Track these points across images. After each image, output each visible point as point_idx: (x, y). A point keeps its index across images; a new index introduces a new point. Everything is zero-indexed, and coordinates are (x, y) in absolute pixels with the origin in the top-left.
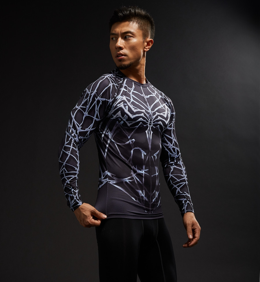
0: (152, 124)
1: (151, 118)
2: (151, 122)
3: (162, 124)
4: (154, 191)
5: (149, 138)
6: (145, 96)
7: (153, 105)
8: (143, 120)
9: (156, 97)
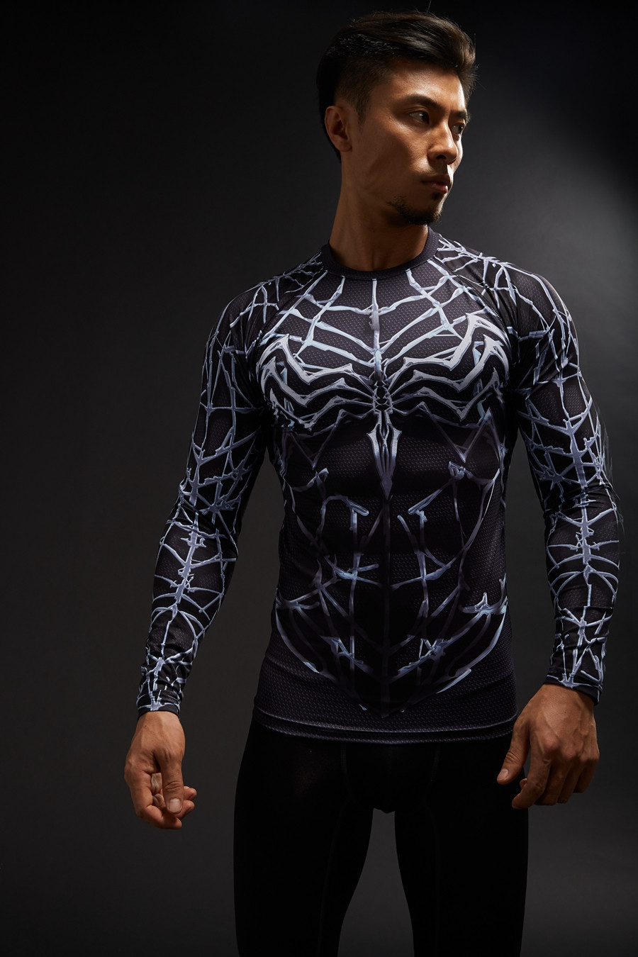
0: (391, 402)
1: (380, 384)
2: (382, 401)
3: (433, 394)
4: (408, 640)
5: (385, 455)
6: (375, 311)
7: (397, 335)
8: (344, 400)
9: (433, 300)
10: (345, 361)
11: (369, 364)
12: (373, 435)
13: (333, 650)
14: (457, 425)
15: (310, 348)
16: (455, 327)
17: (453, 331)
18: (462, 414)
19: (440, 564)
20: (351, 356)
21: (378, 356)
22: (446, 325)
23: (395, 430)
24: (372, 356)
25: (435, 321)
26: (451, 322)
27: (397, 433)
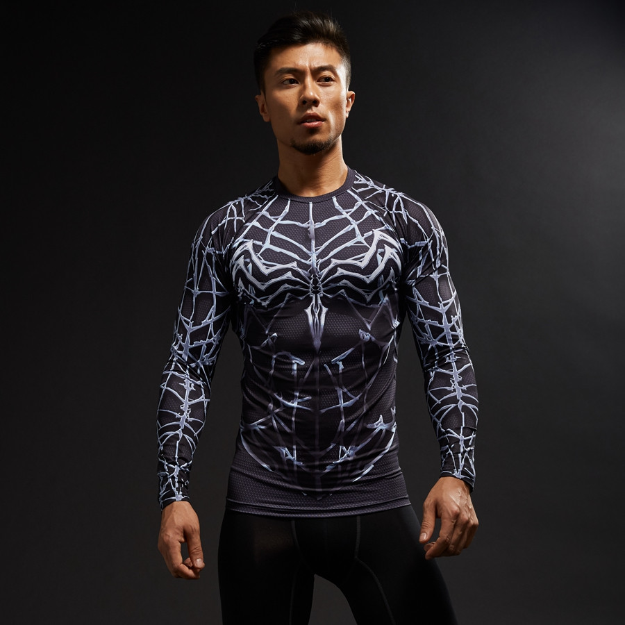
1: (315, 276)
2: (316, 288)
3: (350, 284)
4: (331, 447)
5: (316, 325)
6: (312, 225)
7: (327, 243)
8: (290, 287)
9: (351, 219)
10: (292, 260)
11: (308, 262)
12: (308, 311)
13: (282, 456)
14: (365, 305)
15: (268, 250)
16: (365, 239)
17: (364, 242)
18: (368, 298)
19: (352, 396)
20: (296, 257)
21: (314, 257)
22: (360, 238)
23: (323, 307)
24: (310, 257)
25: (351, 234)
26: (363, 236)
27: (325, 310)
